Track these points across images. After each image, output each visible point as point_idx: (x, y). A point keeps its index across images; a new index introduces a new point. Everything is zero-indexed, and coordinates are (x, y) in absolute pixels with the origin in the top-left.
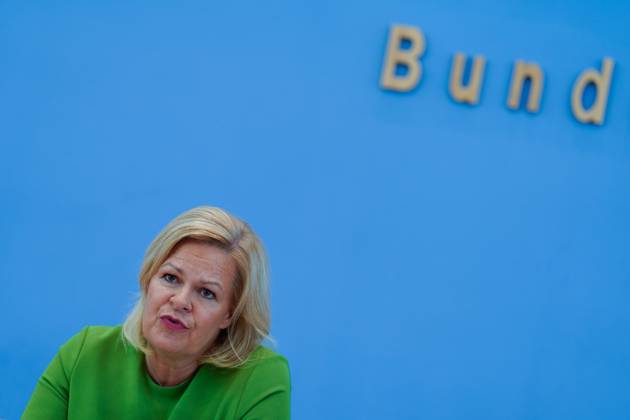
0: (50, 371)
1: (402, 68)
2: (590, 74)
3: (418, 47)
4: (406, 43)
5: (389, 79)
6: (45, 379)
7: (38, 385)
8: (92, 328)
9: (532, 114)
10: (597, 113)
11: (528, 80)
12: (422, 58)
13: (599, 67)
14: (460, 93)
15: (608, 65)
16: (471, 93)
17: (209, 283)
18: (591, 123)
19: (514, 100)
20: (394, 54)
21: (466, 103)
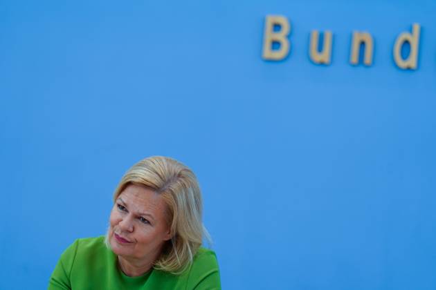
0: (56, 273)
1: (276, 45)
2: (405, 36)
3: (286, 29)
4: (277, 27)
5: (268, 53)
6: (53, 279)
7: (49, 284)
8: (80, 240)
9: (367, 66)
10: (412, 61)
11: (363, 44)
12: (289, 36)
13: (411, 31)
14: (318, 57)
15: (416, 28)
16: (325, 56)
17: (144, 214)
18: (409, 69)
19: (354, 59)
20: (270, 36)
21: (322, 64)
